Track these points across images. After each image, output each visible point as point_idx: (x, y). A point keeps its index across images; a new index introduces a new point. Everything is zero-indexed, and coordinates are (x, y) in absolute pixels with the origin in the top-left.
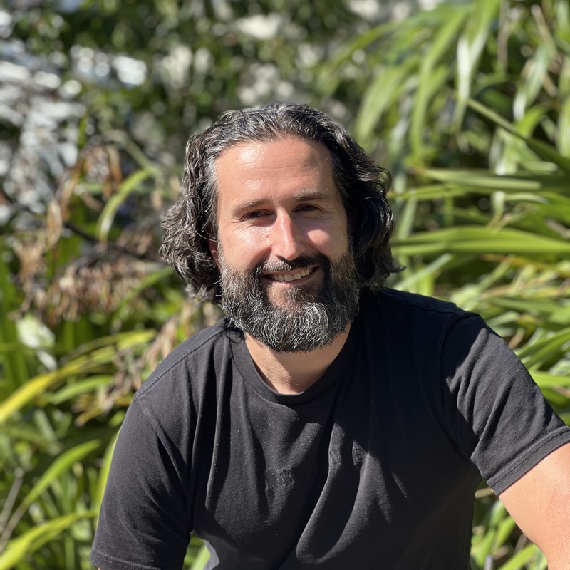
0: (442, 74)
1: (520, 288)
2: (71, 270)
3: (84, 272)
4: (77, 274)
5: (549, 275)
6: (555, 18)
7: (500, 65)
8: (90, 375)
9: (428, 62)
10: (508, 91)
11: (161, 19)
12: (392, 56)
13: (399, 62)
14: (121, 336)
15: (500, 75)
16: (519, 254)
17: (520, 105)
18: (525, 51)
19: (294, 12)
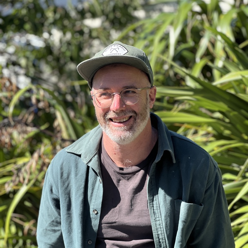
0: (163, 44)
6: (212, 19)
11: (47, 19)
12: (142, 35)
13: (145, 38)
14: (18, 159)
16: (189, 123)
18: (201, 33)
19: (107, 16)
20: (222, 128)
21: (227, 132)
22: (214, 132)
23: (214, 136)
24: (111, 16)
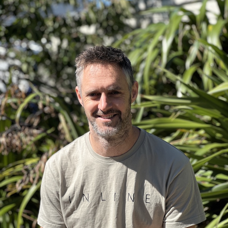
0: (156, 52)
1: (185, 140)
2: (4, 135)
3: (10, 135)
4: (7, 136)
5: (195, 135)
7: (180, 48)
8: (13, 176)
9: (151, 47)
10: (183, 58)
15: (180, 52)
17: (188, 63)
18: (190, 42)
19: (101, 24)
20: (214, 132)
21: (219, 135)
22: (207, 136)
23: (207, 139)
24: (105, 24)
